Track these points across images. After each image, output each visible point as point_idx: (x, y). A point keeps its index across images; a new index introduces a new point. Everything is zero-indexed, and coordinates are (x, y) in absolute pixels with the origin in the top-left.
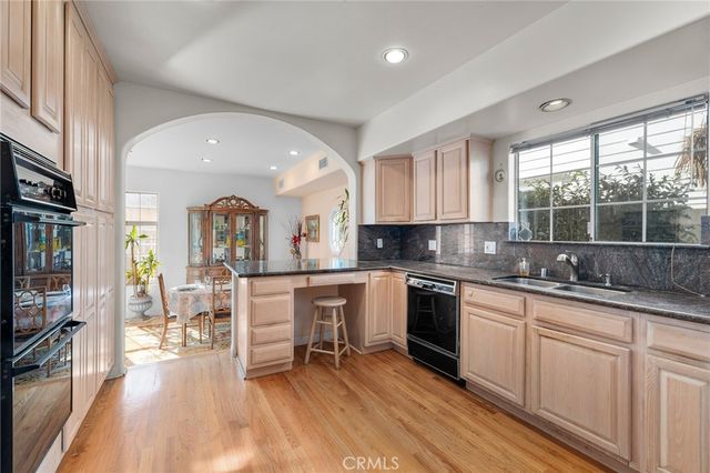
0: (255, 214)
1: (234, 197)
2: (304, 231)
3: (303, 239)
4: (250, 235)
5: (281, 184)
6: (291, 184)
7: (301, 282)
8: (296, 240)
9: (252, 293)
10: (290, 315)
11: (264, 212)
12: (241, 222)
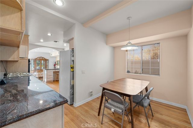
0: (46, 60)
1: (41, 57)
2: (56, 63)
3: (56, 65)
4: (45, 64)
5: (51, 55)
6: (53, 55)
7: (54, 71)
8: (55, 65)
9: (47, 72)
10: (52, 75)
11: (48, 60)
12: (43, 61)
